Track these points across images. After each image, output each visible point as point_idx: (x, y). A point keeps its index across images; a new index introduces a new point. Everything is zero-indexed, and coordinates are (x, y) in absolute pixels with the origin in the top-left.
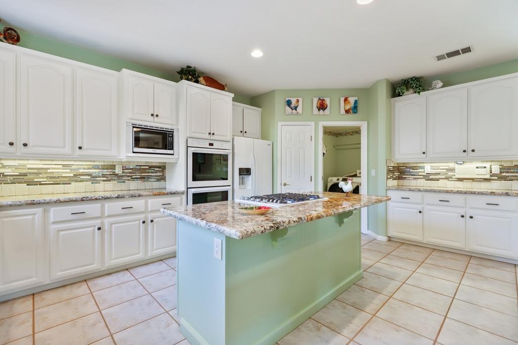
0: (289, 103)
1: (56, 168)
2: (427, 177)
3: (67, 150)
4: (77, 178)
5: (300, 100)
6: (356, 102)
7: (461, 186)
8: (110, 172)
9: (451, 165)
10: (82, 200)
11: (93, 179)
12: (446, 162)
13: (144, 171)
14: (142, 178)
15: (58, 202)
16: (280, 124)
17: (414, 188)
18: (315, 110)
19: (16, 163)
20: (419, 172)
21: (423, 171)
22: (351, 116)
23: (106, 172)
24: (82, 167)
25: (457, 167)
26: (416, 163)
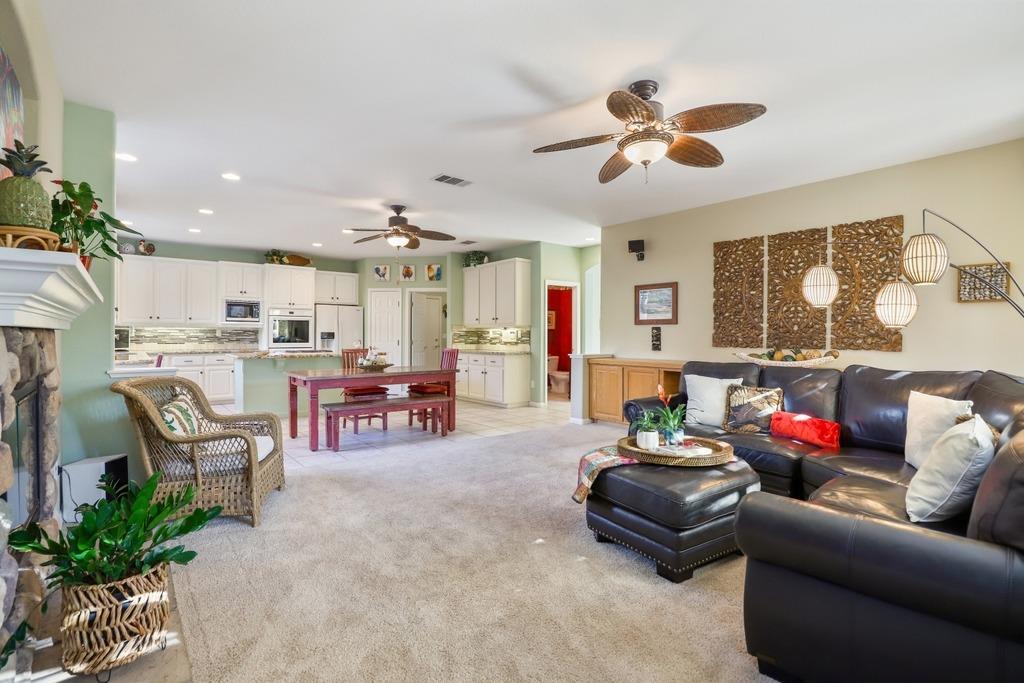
0: (377, 270)
1: (175, 332)
3: (182, 321)
4: (189, 339)
5: (388, 268)
6: (439, 270)
8: (212, 336)
9: (501, 330)
10: (191, 353)
11: (200, 340)
13: (238, 334)
14: (238, 340)
15: (177, 354)
16: (369, 290)
18: (402, 278)
19: (151, 329)
22: (435, 282)
23: (209, 335)
24: (192, 332)
25: (503, 332)
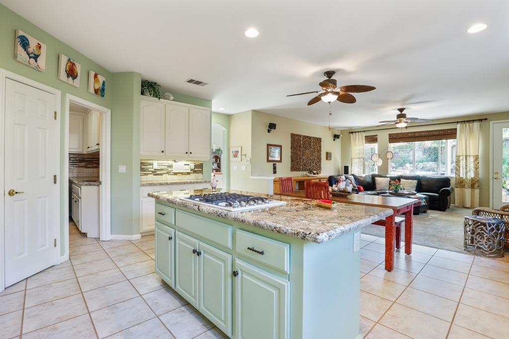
0: (24, 42)
2: (155, 173)
7: (175, 179)
9: (171, 162)
12: (168, 160)
17: (145, 183)
18: (63, 73)
20: (150, 168)
21: (152, 167)
22: (99, 98)
25: (174, 164)
26: (147, 160)
